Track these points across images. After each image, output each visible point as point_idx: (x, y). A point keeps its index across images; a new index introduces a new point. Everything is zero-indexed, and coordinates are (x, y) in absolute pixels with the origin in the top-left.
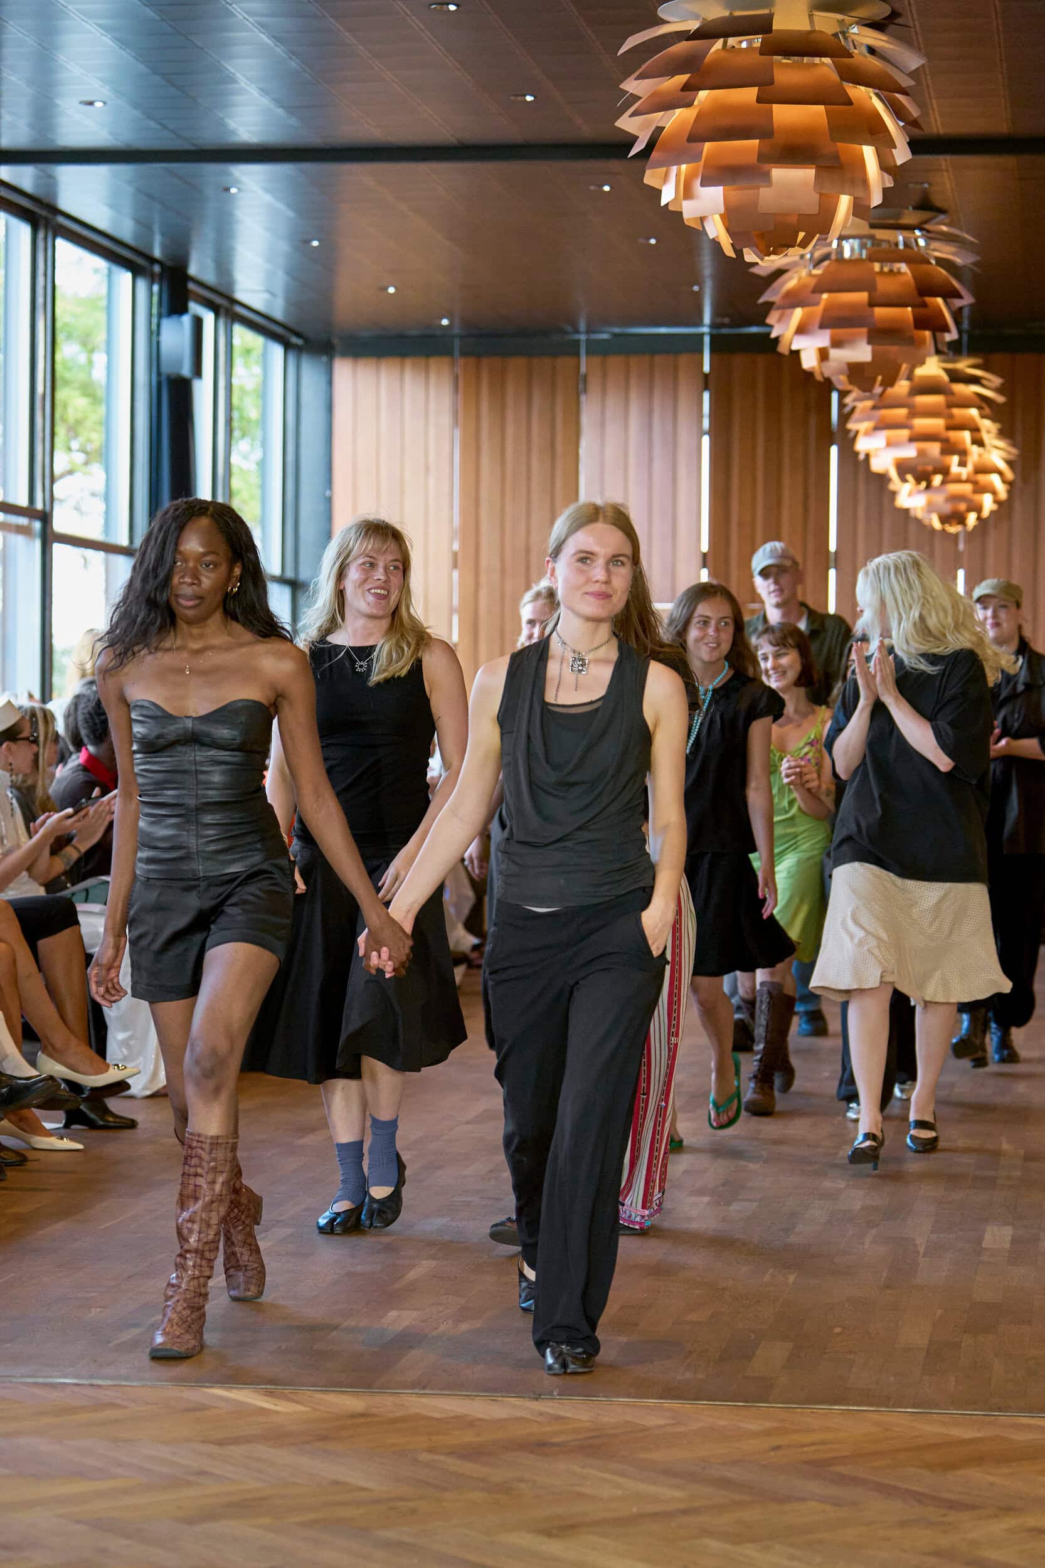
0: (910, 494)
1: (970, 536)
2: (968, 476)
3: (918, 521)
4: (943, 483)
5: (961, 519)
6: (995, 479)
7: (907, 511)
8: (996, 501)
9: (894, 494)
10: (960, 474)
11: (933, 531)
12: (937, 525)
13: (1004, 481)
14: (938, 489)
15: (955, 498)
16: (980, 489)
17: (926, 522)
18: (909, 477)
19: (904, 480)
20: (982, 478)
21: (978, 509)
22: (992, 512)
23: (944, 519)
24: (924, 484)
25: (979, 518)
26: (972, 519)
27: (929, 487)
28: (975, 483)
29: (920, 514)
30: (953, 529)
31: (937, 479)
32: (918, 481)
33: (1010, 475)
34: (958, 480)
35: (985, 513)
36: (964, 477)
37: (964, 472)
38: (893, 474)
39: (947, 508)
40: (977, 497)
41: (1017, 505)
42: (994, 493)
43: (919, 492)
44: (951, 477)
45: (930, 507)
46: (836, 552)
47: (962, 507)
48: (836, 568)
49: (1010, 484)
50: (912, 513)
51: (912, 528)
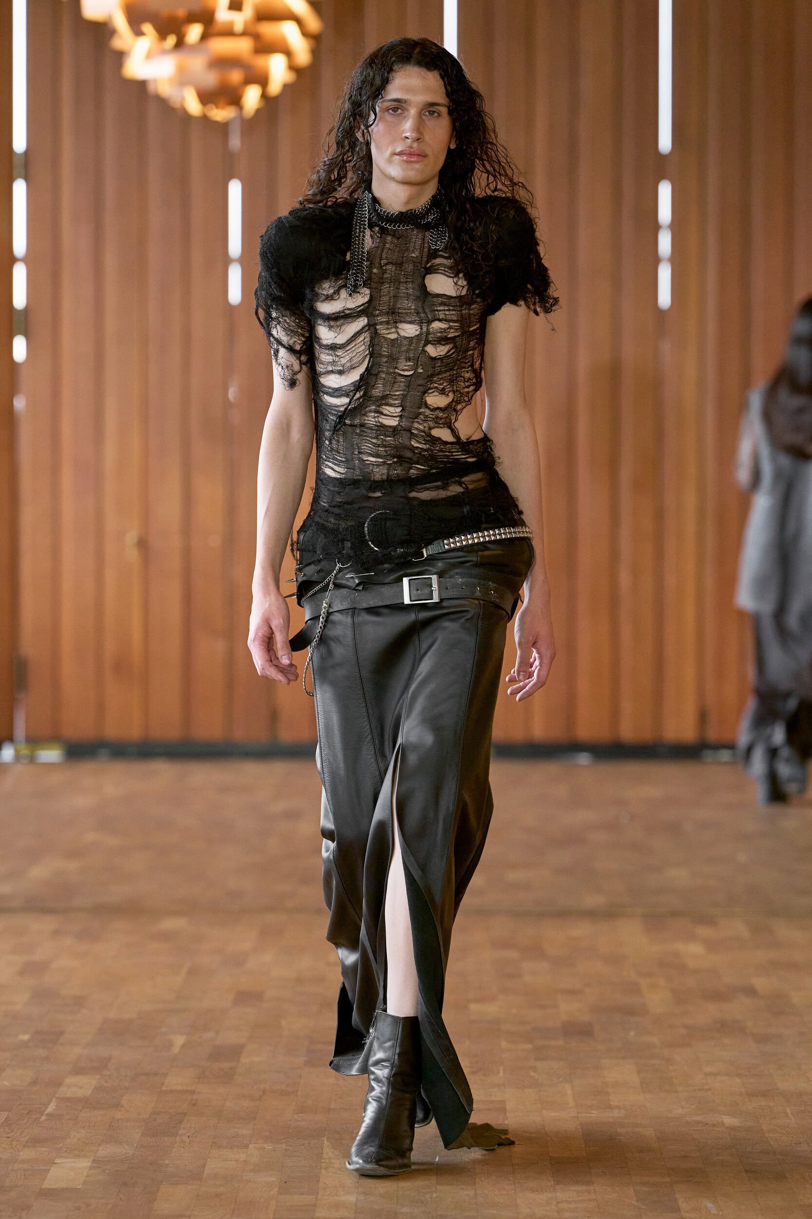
0: (149, 56)
1: (250, 125)
2: (246, 24)
3: (162, 102)
4: (204, 37)
5: (235, 99)
6: (290, 32)
7: (142, 85)
8: (292, 67)
9: (120, 56)
10: (231, 24)
11: (186, 118)
12: (193, 106)
13: (305, 34)
14: (194, 48)
15: (222, 63)
16: (264, 47)
17: (175, 102)
18: (148, 28)
19: (139, 33)
20: (268, 29)
21: (263, 81)
22: (286, 87)
23: (206, 98)
24: (171, 40)
25: (264, 96)
26: (252, 97)
27: (180, 44)
28: (256, 37)
29: (165, 89)
30: (221, 114)
31: (194, 32)
32: (163, 34)
33: (314, 24)
34: (228, 32)
35: (275, 87)
36: (239, 27)
37: (239, 20)
38: (120, 22)
39: (211, 79)
40: (260, 61)
41: (327, 74)
42: (288, 53)
43: (164, 52)
44: (217, 28)
45: (182, 78)
46: (26, 153)
47: (236, 76)
48: (26, 179)
49: (315, 39)
50: (151, 88)
51: (153, 112)
